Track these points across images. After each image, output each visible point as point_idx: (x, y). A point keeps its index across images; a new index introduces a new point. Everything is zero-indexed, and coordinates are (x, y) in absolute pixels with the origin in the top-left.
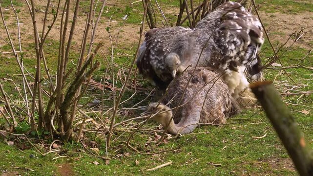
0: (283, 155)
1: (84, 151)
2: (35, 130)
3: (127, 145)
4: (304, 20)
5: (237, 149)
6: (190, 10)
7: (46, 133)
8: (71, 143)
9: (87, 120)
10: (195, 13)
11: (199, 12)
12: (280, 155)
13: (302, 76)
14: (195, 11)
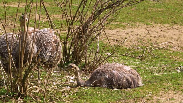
0: (127, 98)
1: (34, 101)
2: (9, 92)
3: (54, 97)
4: (117, 32)
5: (105, 96)
6: (72, 31)
7: (15, 93)
8: (27, 98)
9: (33, 87)
10: (75, 32)
11: (77, 31)
12: (126, 98)
13: (123, 59)
14: (75, 30)
